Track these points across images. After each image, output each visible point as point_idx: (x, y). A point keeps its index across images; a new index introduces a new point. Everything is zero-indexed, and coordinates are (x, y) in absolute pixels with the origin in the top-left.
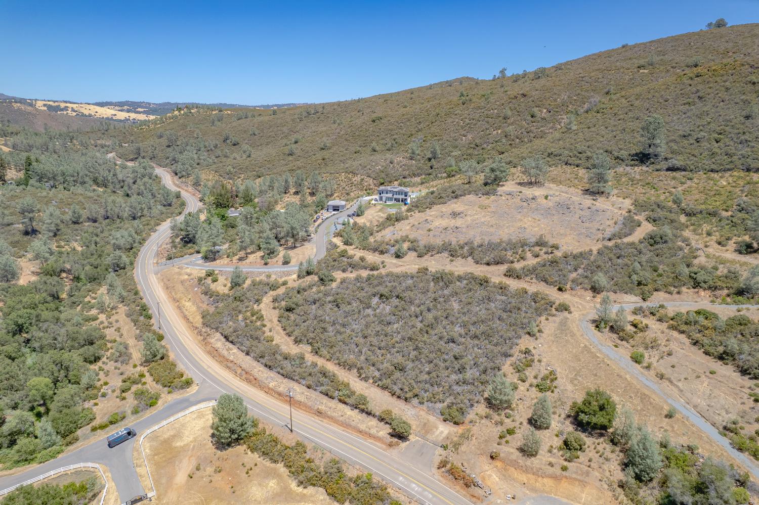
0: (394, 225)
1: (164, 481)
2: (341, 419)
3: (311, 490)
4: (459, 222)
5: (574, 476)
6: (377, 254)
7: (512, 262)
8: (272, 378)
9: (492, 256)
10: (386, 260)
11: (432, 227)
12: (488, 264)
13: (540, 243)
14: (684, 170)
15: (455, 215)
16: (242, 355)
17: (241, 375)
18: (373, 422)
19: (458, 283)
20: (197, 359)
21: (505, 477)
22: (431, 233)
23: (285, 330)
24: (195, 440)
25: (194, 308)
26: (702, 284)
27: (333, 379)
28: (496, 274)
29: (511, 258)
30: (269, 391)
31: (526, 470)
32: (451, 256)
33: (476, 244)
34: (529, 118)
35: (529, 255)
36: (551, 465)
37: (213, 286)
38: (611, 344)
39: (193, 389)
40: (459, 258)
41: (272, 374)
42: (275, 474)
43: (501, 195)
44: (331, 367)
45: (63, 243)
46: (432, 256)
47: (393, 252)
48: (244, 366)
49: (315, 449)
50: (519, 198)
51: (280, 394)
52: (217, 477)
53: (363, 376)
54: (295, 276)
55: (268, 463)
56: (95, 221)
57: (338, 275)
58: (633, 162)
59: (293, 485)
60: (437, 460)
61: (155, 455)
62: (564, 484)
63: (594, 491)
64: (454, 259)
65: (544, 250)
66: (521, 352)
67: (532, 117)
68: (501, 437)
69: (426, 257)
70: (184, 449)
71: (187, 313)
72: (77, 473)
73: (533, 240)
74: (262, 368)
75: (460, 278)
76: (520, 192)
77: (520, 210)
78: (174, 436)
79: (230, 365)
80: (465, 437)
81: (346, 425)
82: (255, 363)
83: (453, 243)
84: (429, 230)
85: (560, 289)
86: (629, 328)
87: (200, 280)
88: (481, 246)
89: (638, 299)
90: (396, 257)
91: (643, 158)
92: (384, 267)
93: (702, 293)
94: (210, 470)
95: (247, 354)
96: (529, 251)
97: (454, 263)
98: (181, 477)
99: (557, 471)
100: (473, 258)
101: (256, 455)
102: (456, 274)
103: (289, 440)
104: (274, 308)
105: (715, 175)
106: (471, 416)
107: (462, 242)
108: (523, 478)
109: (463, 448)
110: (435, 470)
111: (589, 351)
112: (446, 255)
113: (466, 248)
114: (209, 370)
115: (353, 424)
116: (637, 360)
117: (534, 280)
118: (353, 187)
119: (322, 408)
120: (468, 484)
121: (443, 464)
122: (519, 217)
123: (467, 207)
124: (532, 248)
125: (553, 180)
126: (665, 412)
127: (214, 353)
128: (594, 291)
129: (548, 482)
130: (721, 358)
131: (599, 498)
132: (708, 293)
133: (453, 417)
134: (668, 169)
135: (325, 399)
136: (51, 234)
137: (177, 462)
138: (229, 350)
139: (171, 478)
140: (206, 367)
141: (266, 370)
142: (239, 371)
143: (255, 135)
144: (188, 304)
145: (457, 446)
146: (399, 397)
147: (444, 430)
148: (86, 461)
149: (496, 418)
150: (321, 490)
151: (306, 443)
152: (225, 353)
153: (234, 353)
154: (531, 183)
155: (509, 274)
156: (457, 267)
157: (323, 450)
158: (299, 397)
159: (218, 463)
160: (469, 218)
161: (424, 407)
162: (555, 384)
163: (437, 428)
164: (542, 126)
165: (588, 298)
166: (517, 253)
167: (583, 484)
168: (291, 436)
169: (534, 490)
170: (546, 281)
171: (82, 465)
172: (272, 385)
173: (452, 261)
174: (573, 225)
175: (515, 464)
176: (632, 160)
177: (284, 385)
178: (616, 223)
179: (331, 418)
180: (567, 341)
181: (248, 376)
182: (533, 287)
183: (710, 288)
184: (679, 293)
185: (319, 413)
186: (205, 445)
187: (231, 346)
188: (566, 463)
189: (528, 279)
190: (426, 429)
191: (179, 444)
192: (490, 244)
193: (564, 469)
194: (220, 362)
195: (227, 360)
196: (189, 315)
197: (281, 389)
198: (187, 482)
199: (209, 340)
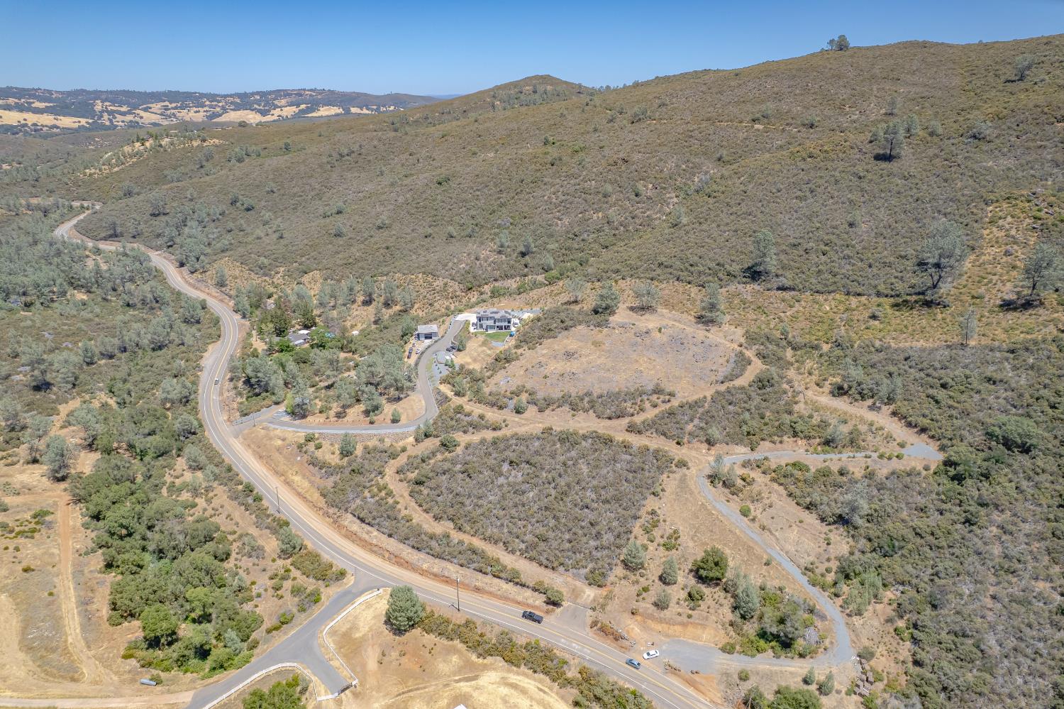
0: (505, 368)
1: (358, 669)
2: (499, 593)
3: (489, 660)
4: (574, 366)
5: (697, 621)
6: (495, 409)
7: (632, 415)
8: (424, 560)
9: (613, 409)
10: (508, 418)
11: (547, 372)
12: (610, 418)
13: (658, 391)
14: (794, 289)
15: (569, 355)
16: (384, 538)
17: (389, 559)
18: (529, 593)
19: (584, 443)
20: (338, 546)
21: (645, 628)
22: (548, 381)
23: (420, 506)
24: (371, 629)
25: (306, 484)
26: (800, 434)
27: (482, 555)
28: (617, 430)
29: (632, 410)
30: (423, 573)
31: (661, 621)
32: (572, 409)
33: (595, 395)
34: (633, 197)
35: (647, 405)
36: (679, 614)
37: (319, 454)
38: (724, 499)
39: (350, 581)
40: (581, 412)
41: (422, 555)
42: (455, 651)
43: (614, 328)
44: (477, 543)
45: (87, 397)
46: (553, 410)
47: (512, 406)
48: (391, 550)
49: (484, 624)
50: (633, 331)
51: (435, 575)
52: (404, 660)
53: (510, 549)
54: (411, 439)
55: (446, 642)
56: (111, 357)
57: (462, 439)
58: (744, 280)
59: (474, 657)
60: (589, 621)
61: (341, 648)
62: (690, 629)
63: (712, 631)
64: (575, 413)
65: (662, 397)
66: (648, 513)
67: (636, 195)
68: (638, 595)
69: (547, 412)
70: (364, 639)
71: (300, 490)
72: (278, 673)
73: (650, 387)
74: (410, 550)
75: (585, 437)
76: (634, 324)
77: (635, 348)
78: (351, 629)
79: (375, 549)
80: (609, 597)
81: (505, 598)
82: (401, 546)
83: (573, 395)
84: (546, 377)
85: (678, 443)
86: (739, 482)
87: (300, 447)
88: (600, 396)
89: (747, 450)
90: (516, 412)
91: (754, 274)
92: (506, 426)
93: (800, 442)
94: (395, 654)
95: (390, 536)
96: (648, 399)
97: (576, 418)
98: (372, 664)
99: (685, 619)
100: (594, 412)
101: (432, 636)
102: (581, 432)
103: (459, 619)
104: (401, 481)
105: (820, 298)
106: (611, 578)
107: (581, 394)
108: (659, 627)
109: (608, 608)
110: (588, 629)
111: (706, 509)
112: (567, 409)
113: (587, 399)
114: (354, 556)
115: (511, 596)
116: (745, 513)
117: (654, 435)
118: (436, 295)
119: (479, 584)
120: (617, 638)
121: (594, 624)
122: (634, 356)
123: (580, 344)
124: (650, 397)
125: (666, 304)
126: (764, 561)
127: (351, 536)
128: (709, 444)
129: (678, 628)
130: (808, 508)
131: (716, 636)
132: (804, 442)
133: (596, 580)
134: (779, 289)
135: (480, 576)
136: (70, 386)
137: (363, 652)
138: (368, 533)
139: (364, 666)
140: (351, 554)
141: (415, 552)
142: (387, 555)
143: (272, 191)
144: (297, 479)
145: (603, 607)
146: (546, 567)
147: (590, 593)
148: (282, 662)
149: (633, 578)
150: (499, 658)
151: (475, 619)
152: (365, 536)
153: (375, 536)
154: (643, 309)
155: (631, 429)
156: (579, 422)
157: (491, 624)
158: (454, 576)
159: (400, 647)
160: (584, 360)
161: (570, 573)
162: (678, 542)
163: (584, 592)
164: (648, 209)
165: (704, 451)
166: (636, 404)
167: (704, 626)
168: (459, 615)
169: (667, 636)
170: (664, 434)
171: (280, 665)
172: (425, 566)
173: (574, 416)
174: (687, 366)
175: (651, 617)
176: (744, 277)
177: (437, 566)
178: (728, 362)
179: (490, 593)
180: (687, 499)
181: (398, 560)
182: (654, 442)
183: (805, 437)
184: (781, 442)
185: (477, 590)
186: (382, 632)
187: (370, 528)
188: (690, 612)
189: (648, 433)
190: (576, 594)
191: (358, 635)
192: (609, 395)
193: (690, 616)
194: (363, 547)
195: (371, 544)
196: (303, 492)
197: (435, 570)
198: (379, 667)
199: (342, 523)
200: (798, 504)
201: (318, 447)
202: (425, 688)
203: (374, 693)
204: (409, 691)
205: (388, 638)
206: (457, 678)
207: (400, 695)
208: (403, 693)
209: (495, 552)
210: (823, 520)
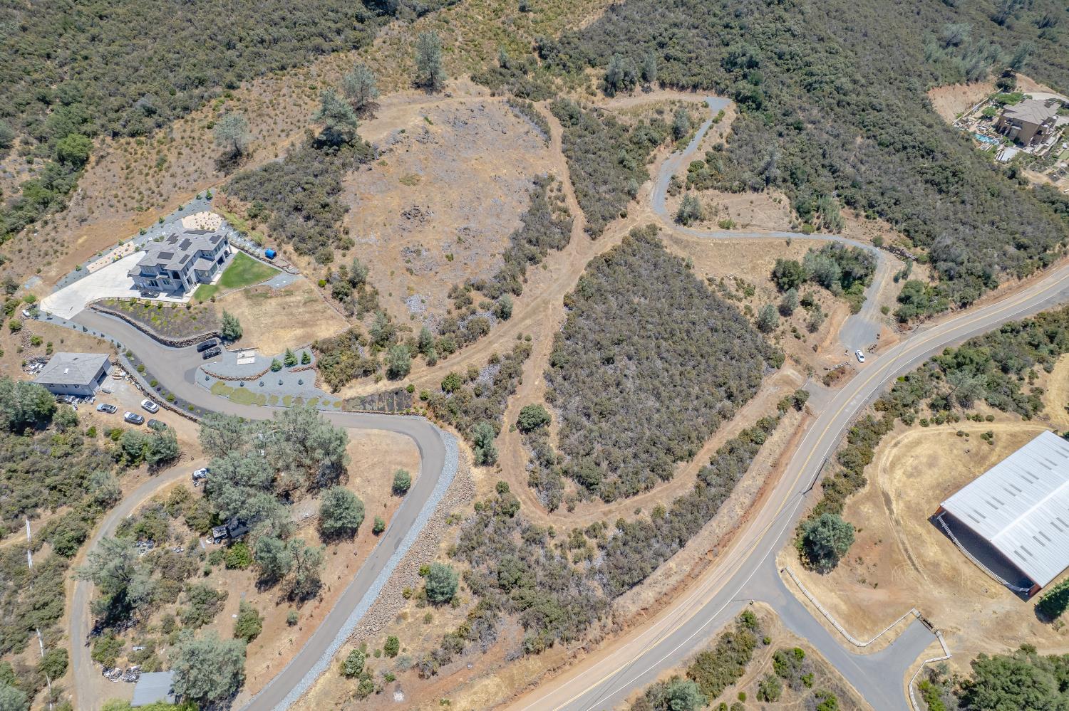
0: (375, 293)
1: (890, 610)
2: (783, 446)
4: (446, 222)
7: (571, 222)
10: (517, 331)
11: (438, 252)
12: (568, 242)
13: (539, 184)
16: (682, 553)
18: (785, 420)
26: (659, 142)
30: (745, 518)
32: (535, 264)
38: (707, 229)
39: (761, 608)
41: (724, 510)
43: (390, 150)
44: (714, 444)
47: (490, 318)
48: (708, 548)
50: (413, 141)
52: (867, 560)
54: (478, 473)
60: (822, 385)
61: (865, 628)
66: (709, 284)
68: (799, 338)
69: (523, 289)
70: (847, 600)
73: (531, 185)
74: (712, 523)
77: (447, 157)
79: (696, 571)
80: (796, 360)
82: (704, 533)
84: (449, 258)
85: (624, 216)
87: (363, 692)
89: (650, 182)
90: (505, 319)
92: (528, 341)
94: (861, 569)
95: (682, 544)
97: (552, 268)
98: (880, 595)
99: (827, 320)
100: (550, 248)
105: (460, 9)
106: (777, 348)
110: (830, 389)
112: (532, 267)
115: (788, 437)
116: (725, 227)
119: (770, 461)
120: (842, 371)
122: (463, 166)
123: (395, 195)
124: (548, 195)
126: (784, 244)
131: (842, 310)
133: (778, 360)
135: (758, 458)
137: (865, 603)
138: (668, 575)
139: (884, 605)
142: (710, 557)
146: (755, 393)
150: (865, 467)
152: (673, 580)
155: (592, 234)
156: (561, 269)
160: (437, 207)
161: (765, 378)
163: (788, 376)
167: (834, 312)
170: (612, 217)
173: (545, 269)
175: (822, 340)
177: (742, 497)
178: (518, 117)
179: (783, 454)
181: (722, 543)
183: (663, 142)
186: (834, 579)
190: (790, 382)
191: (843, 607)
195: (689, 575)
196: (508, 692)
197: (747, 502)
198: (881, 588)
199: (629, 616)
200: (734, 192)
201: (391, 650)
202: (903, 543)
203: (919, 594)
204: (910, 558)
205: (841, 573)
206: (887, 512)
207: (917, 569)
208: (914, 565)
209: (730, 431)
210: (756, 190)
